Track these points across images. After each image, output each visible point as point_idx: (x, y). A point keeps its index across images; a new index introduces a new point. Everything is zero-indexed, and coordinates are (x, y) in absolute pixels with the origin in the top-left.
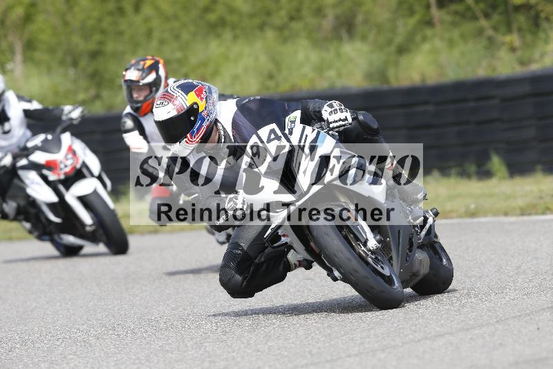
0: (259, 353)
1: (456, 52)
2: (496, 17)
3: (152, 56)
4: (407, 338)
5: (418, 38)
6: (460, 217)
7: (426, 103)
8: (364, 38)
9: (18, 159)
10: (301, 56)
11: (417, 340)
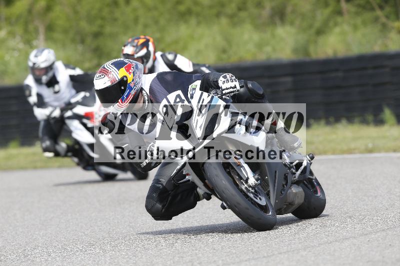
0: (215, 251)
1: (359, 34)
2: (388, 9)
3: (145, 36)
4: (322, 241)
5: (331, 24)
6: (361, 152)
7: (337, 70)
8: (292, 24)
9: (64, 112)
10: (246, 36)
11: (329, 242)
